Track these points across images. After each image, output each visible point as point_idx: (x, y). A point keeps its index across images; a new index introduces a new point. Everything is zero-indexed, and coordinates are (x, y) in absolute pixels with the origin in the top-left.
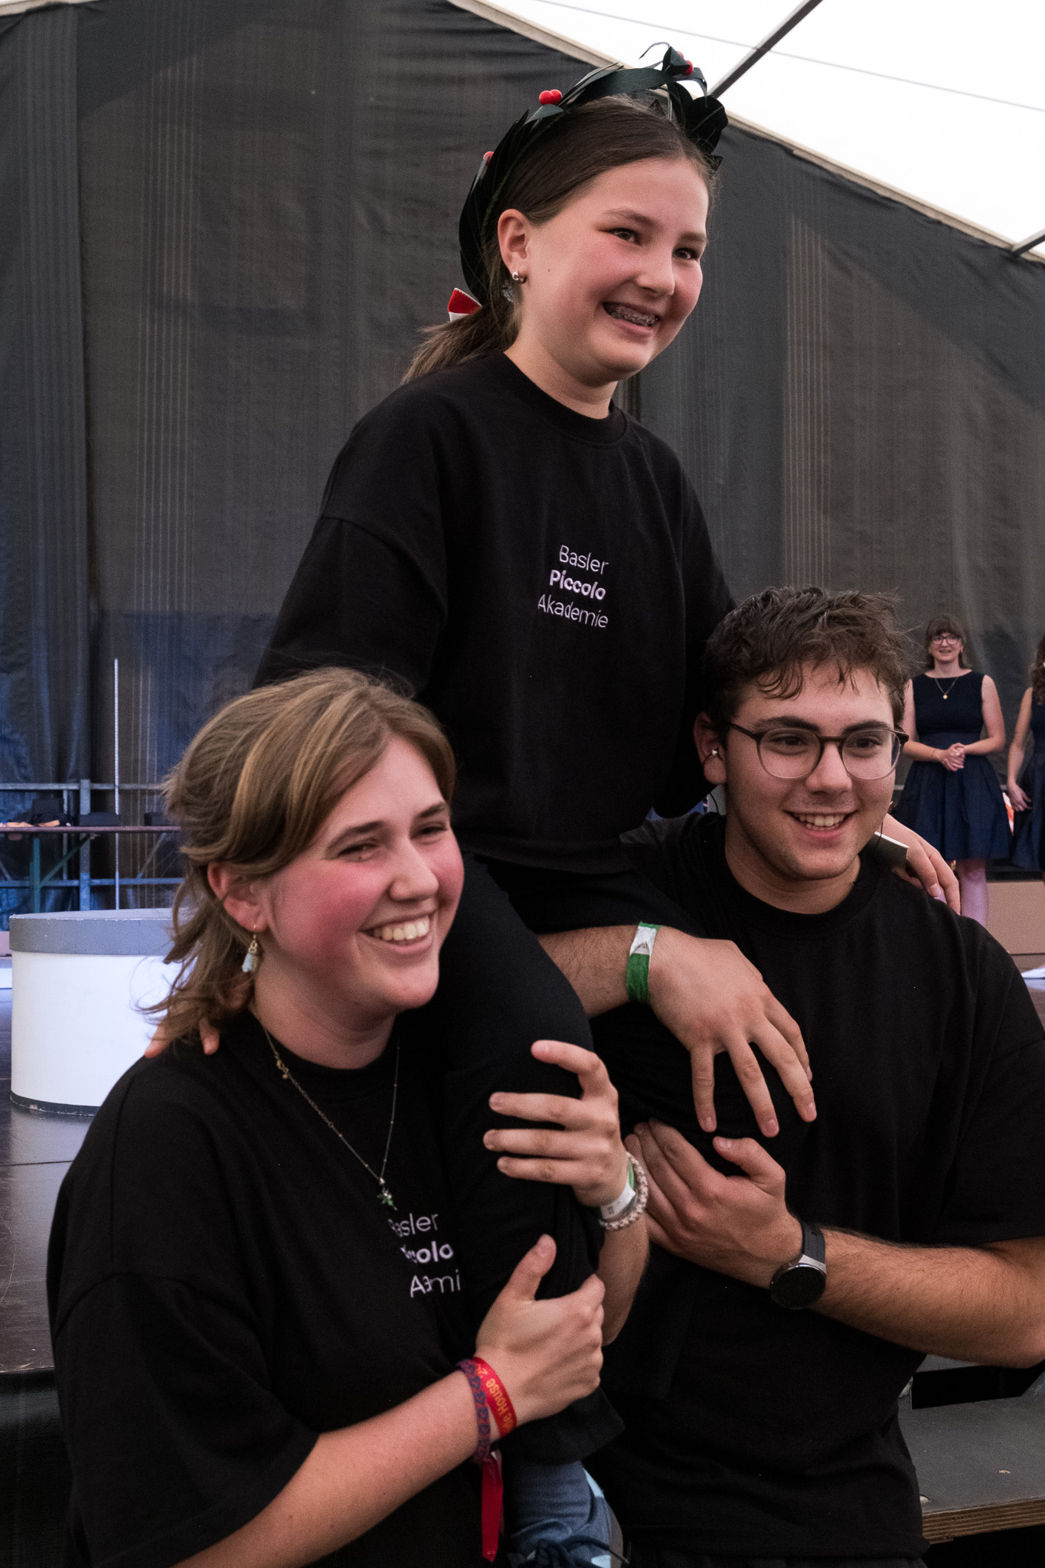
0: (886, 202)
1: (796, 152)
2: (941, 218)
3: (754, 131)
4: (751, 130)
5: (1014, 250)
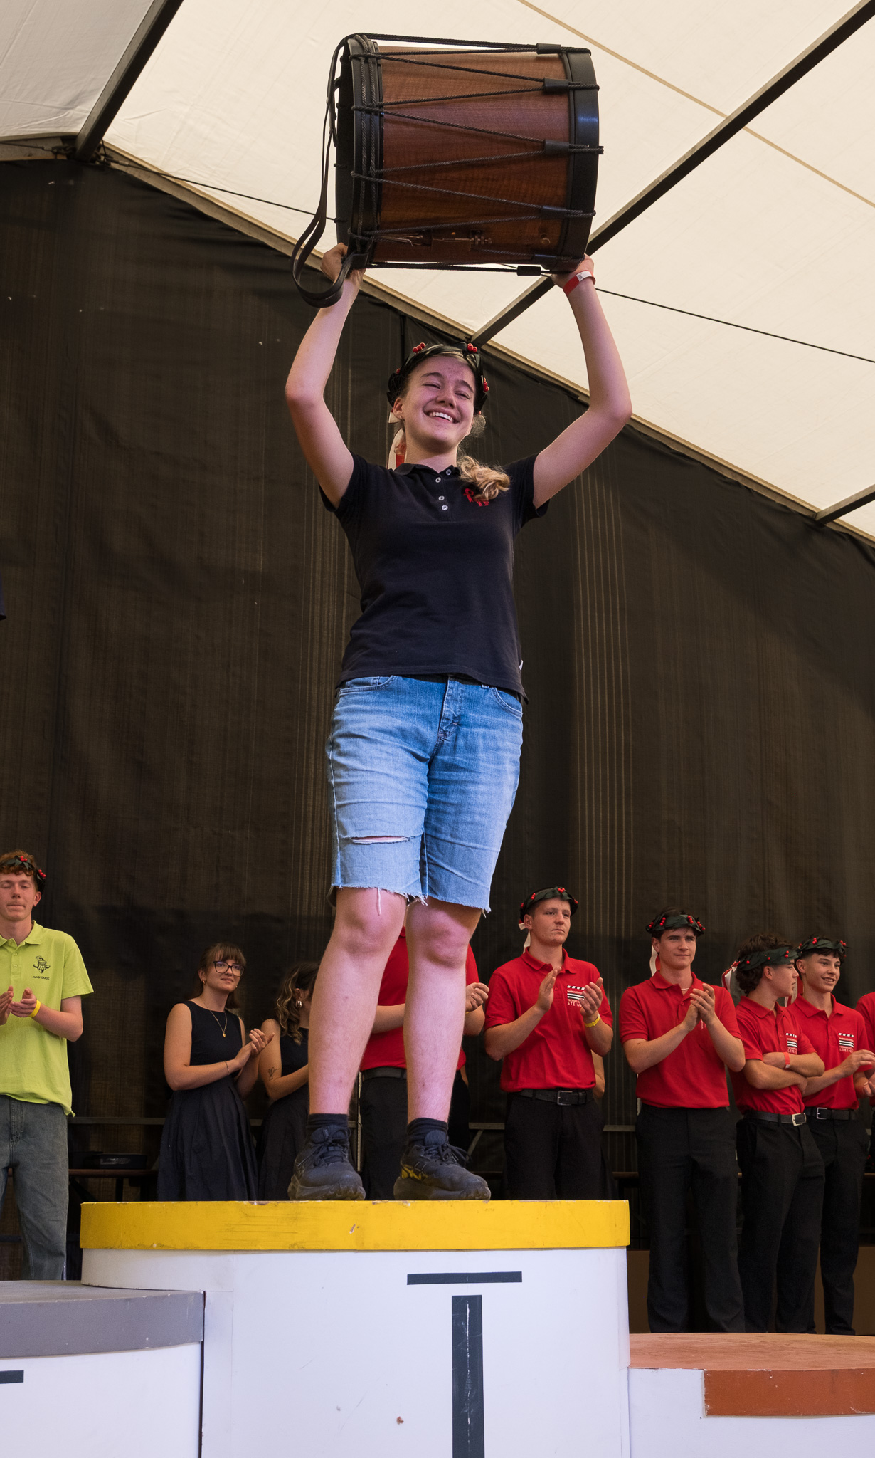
0: (680, 458)
2: (739, 479)
3: (536, 373)
4: (533, 372)
5: (818, 519)
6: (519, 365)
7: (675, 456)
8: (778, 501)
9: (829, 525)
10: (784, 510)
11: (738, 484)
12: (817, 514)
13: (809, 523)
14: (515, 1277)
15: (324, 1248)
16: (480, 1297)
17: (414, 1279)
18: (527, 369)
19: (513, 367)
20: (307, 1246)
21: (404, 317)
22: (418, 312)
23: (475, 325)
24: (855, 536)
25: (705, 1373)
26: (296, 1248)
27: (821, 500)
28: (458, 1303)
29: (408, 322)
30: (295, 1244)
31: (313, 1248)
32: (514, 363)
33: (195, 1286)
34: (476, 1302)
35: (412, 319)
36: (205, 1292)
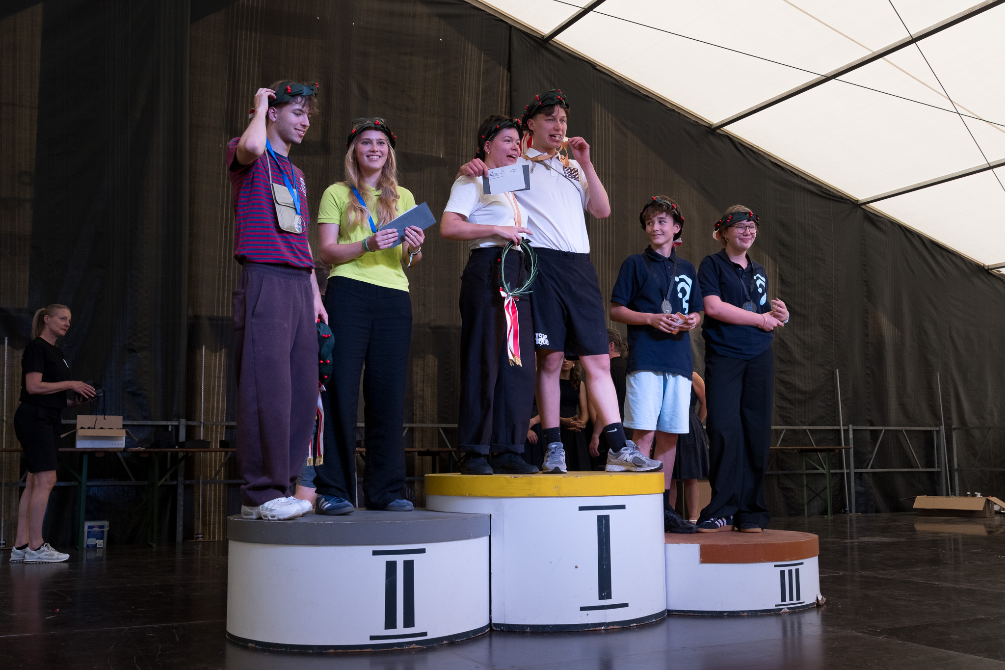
0: (646, 98)
1: (597, 67)
2: (674, 108)
3: (575, 55)
4: (574, 54)
5: (712, 128)
6: (567, 51)
7: (643, 96)
8: (693, 119)
9: (718, 131)
10: (696, 124)
11: (674, 110)
12: (712, 125)
13: (709, 130)
14: (623, 507)
15: (543, 495)
16: (609, 515)
17: (581, 509)
18: (571, 52)
19: (564, 52)
20: (536, 495)
21: (511, 26)
22: (518, 24)
23: (546, 29)
24: (730, 136)
25: (700, 546)
26: (531, 496)
27: (714, 118)
28: (600, 518)
29: (513, 29)
30: (530, 494)
31: (538, 496)
32: (565, 49)
33: (487, 512)
34: (607, 518)
35: (515, 27)
36: (491, 515)
